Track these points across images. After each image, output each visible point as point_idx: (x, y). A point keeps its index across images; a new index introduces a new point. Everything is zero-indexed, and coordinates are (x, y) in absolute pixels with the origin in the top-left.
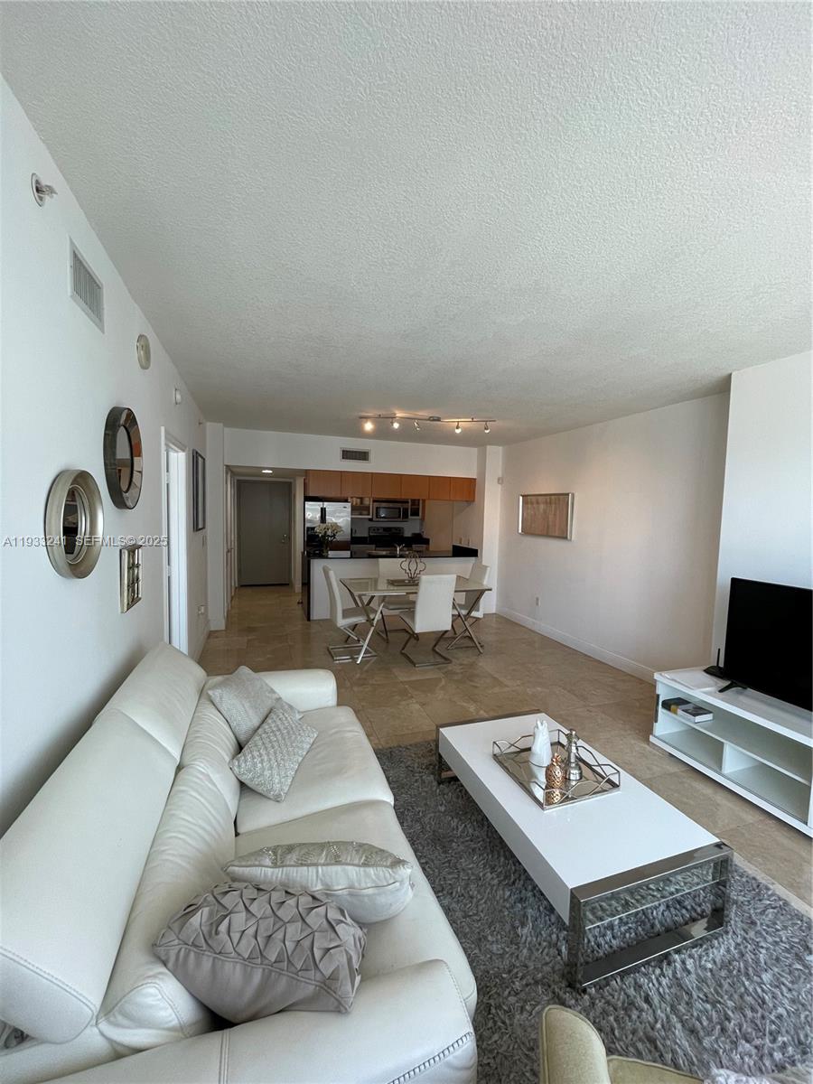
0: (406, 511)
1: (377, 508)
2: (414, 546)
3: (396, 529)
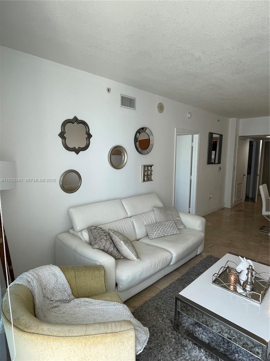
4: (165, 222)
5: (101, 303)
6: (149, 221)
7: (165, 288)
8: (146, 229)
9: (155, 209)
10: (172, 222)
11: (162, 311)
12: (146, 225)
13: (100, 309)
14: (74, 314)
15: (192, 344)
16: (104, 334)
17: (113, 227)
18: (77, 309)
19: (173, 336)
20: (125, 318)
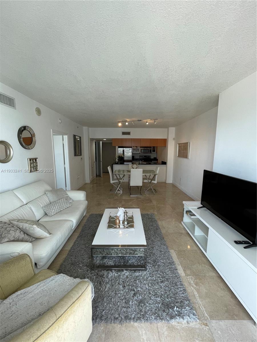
0: (151, 151)
1: (141, 150)
2: (153, 161)
3: (148, 156)
4: (58, 200)
5: (38, 286)
6: (44, 204)
7: (72, 247)
8: (44, 210)
9: (47, 192)
10: (64, 199)
11: (78, 263)
12: (43, 207)
13: (40, 291)
14: (12, 316)
15: (107, 271)
16: (73, 305)
17: (12, 217)
18: (13, 308)
19: (93, 274)
20: (69, 283)
